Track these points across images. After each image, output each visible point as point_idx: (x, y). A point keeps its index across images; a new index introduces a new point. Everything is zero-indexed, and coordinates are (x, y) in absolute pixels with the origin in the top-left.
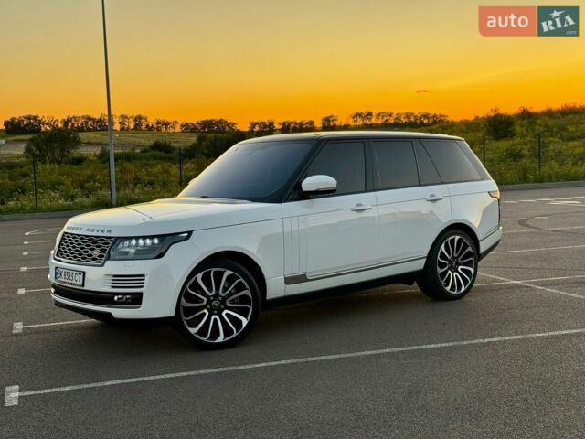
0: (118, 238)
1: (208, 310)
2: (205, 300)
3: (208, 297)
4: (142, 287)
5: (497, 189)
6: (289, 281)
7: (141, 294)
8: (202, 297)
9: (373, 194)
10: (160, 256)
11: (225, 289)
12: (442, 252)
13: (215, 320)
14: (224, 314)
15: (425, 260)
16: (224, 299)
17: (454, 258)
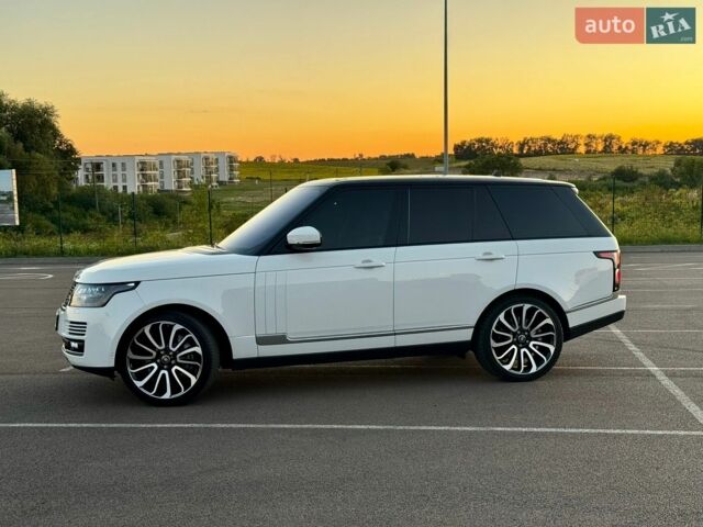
1: (158, 364)
2: (154, 353)
3: (158, 352)
4: (84, 335)
6: (261, 341)
7: (83, 341)
8: (151, 351)
9: (393, 249)
10: (104, 305)
11: (175, 343)
12: (500, 322)
13: (164, 375)
14: (173, 370)
15: (472, 330)
16: (175, 354)
17: (522, 331)
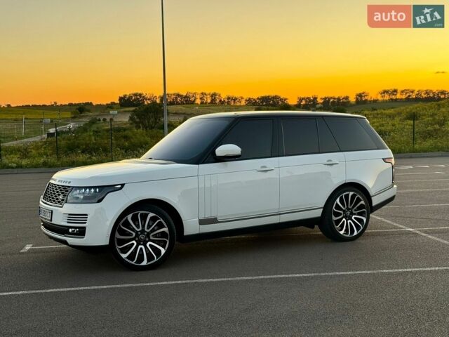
0: (73, 187)
1: (136, 241)
2: (134, 234)
3: (137, 232)
4: (85, 223)
5: (392, 156)
6: (202, 222)
7: (85, 228)
8: (132, 232)
10: (100, 201)
11: (149, 226)
12: (337, 204)
13: (141, 249)
14: (148, 245)
15: (322, 210)
16: (149, 234)
17: (348, 209)
